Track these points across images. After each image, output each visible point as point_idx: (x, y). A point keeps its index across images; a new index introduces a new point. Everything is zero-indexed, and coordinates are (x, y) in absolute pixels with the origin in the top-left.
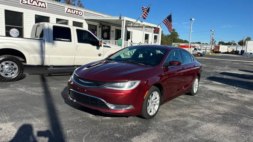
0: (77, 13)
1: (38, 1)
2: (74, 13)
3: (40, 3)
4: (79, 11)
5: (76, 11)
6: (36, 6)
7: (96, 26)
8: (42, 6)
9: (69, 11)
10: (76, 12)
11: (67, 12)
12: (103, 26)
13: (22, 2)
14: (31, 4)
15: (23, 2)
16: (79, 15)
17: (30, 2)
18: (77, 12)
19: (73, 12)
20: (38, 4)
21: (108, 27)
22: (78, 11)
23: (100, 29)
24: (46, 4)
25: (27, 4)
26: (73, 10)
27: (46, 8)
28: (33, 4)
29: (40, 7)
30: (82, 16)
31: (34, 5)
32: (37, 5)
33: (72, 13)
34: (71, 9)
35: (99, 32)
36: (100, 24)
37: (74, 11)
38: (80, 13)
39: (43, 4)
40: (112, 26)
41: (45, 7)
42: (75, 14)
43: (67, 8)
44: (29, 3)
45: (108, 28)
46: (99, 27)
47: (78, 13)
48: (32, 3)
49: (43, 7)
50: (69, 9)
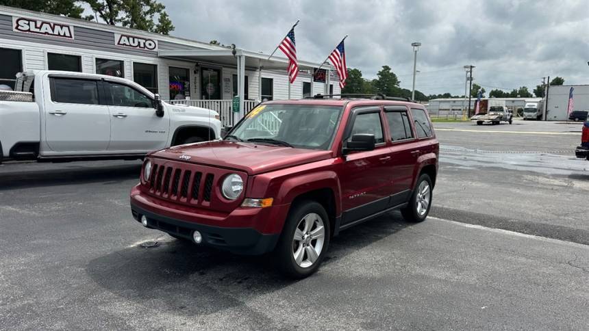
0: (142, 45)
1: (52, 25)
2: (136, 44)
3: (57, 28)
4: (146, 40)
5: (140, 40)
6: (48, 34)
7: (187, 70)
8: (62, 34)
9: (124, 40)
10: (139, 43)
11: (119, 44)
12: (203, 69)
13: (17, 28)
14: (38, 30)
15: (19, 28)
17: (36, 27)
18: (142, 42)
19: (134, 42)
20: (53, 30)
21: (215, 70)
22: (144, 41)
23: (198, 76)
24: (72, 29)
25: (29, 30)
26: (134, 38)
27: (71, 37)
28: (43, 30)
29: (59, 35)
30: (154, 50)
31: (46, 33)
32: (51, 32)
33: (130, 45)
34: (128, 37)
35: (195, 83)
36: (197, 65)
37: (136, 40)
38: (150, 45)
39: (65, 29)
40: (223, 68)
41: (69, 35)
42: (138, 48)
43: (120, 36)
44: (33, 28)
45: (216, 73)
46: (195, 72)
47: (144, 44)
48: (40, 28)
49: (64, 36)
50: (123, 37)
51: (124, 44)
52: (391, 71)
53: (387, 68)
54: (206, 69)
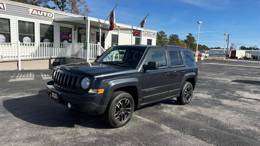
0: (45, 15)
2: (42, 14)
4: (47, 13)
5: (44, 13)
7: (71, 29)
9: (35, 12)
10: (43, 14)
11: (32, 14)
12: (79, 28)
16: (47, 17)
19: (40, 13)
22: (46, 13)
23: (76, 31)
24: (5, 5)
26: (40, 11)
27: (4, 9)
30: (52, 18)
33: (38, 15)
34: (37, 11)
35: (75, 35)
38: (50, 15)
39: (1, 5)
41: (3, 8)
42: (43, 16)
46: (75, 30)
47: (46, 14)
50: (34, 11)
51: (35, 14)
52: (192, 36)
53: (190, 34)
54: (81, 28)
